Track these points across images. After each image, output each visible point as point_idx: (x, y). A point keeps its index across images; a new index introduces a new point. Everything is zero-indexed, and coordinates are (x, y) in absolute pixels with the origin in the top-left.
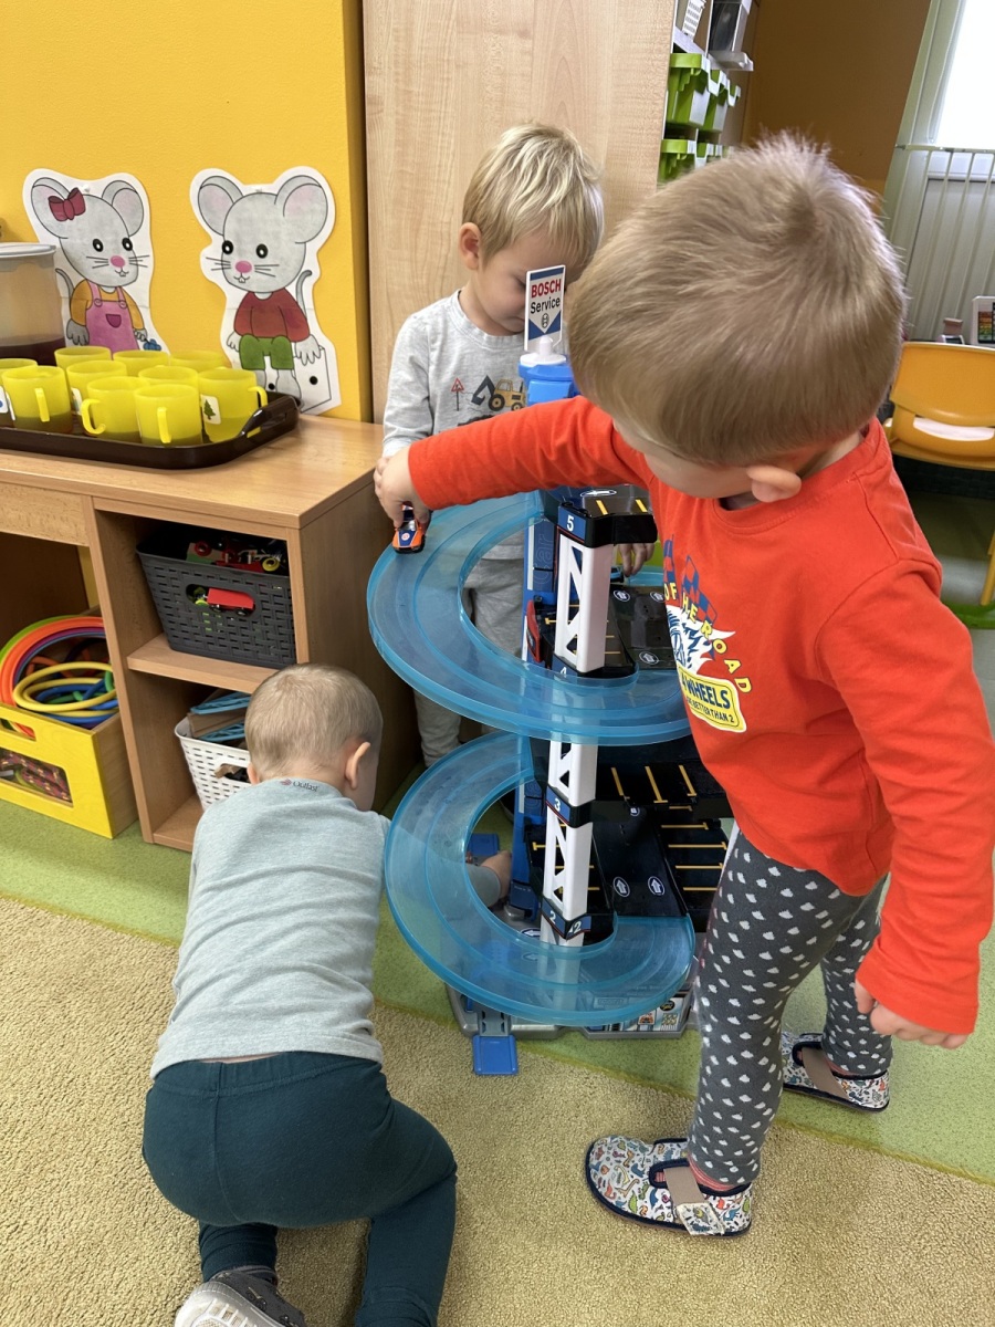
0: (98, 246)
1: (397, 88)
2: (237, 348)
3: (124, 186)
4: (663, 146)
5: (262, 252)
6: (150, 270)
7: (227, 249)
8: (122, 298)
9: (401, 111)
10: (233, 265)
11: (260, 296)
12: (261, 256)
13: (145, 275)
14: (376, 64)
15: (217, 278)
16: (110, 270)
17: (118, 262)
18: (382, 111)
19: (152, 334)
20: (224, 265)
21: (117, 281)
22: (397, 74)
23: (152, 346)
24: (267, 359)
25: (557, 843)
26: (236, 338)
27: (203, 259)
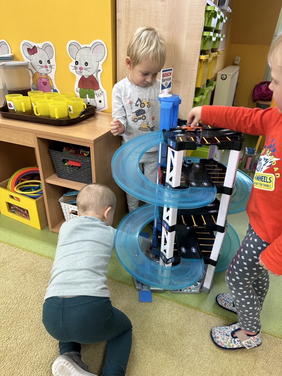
0: (41, 62)
1: (126, 16)
2: (79, 92)
3: (48, 45)
4: (203, 33)
5: (86, 64)
6: (55, 69)
7: (77, 63)
8: (47, 77)
9: (127, 23)
10: (78, 68)
11: (86, 77)
12: (86, 65)
13: (54, 70)
14: (120, 10)
15: (74, 72)
16: (44, 69)
17: (46, 67)
18: (121, 23)
19: (55, 88)
20: (76, 68)
21: (46, 72)
22: (126, 12)
23: (55, 91)
24: (87, 95)
25: (165, 236)
26: (79, 89)
27: (70, 66)
